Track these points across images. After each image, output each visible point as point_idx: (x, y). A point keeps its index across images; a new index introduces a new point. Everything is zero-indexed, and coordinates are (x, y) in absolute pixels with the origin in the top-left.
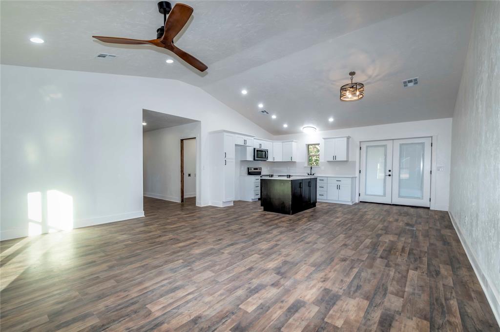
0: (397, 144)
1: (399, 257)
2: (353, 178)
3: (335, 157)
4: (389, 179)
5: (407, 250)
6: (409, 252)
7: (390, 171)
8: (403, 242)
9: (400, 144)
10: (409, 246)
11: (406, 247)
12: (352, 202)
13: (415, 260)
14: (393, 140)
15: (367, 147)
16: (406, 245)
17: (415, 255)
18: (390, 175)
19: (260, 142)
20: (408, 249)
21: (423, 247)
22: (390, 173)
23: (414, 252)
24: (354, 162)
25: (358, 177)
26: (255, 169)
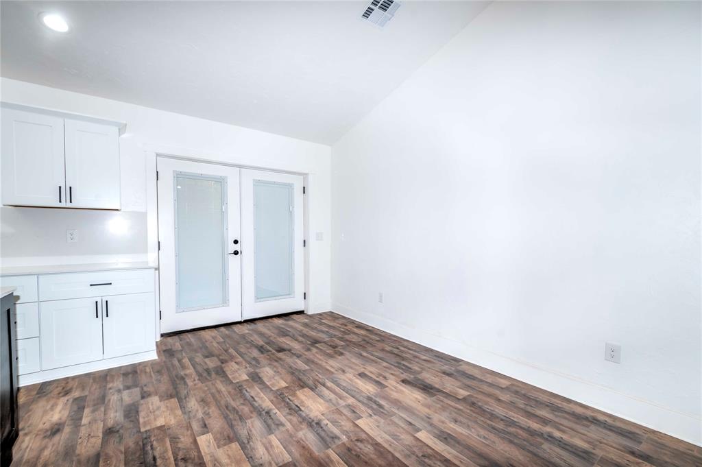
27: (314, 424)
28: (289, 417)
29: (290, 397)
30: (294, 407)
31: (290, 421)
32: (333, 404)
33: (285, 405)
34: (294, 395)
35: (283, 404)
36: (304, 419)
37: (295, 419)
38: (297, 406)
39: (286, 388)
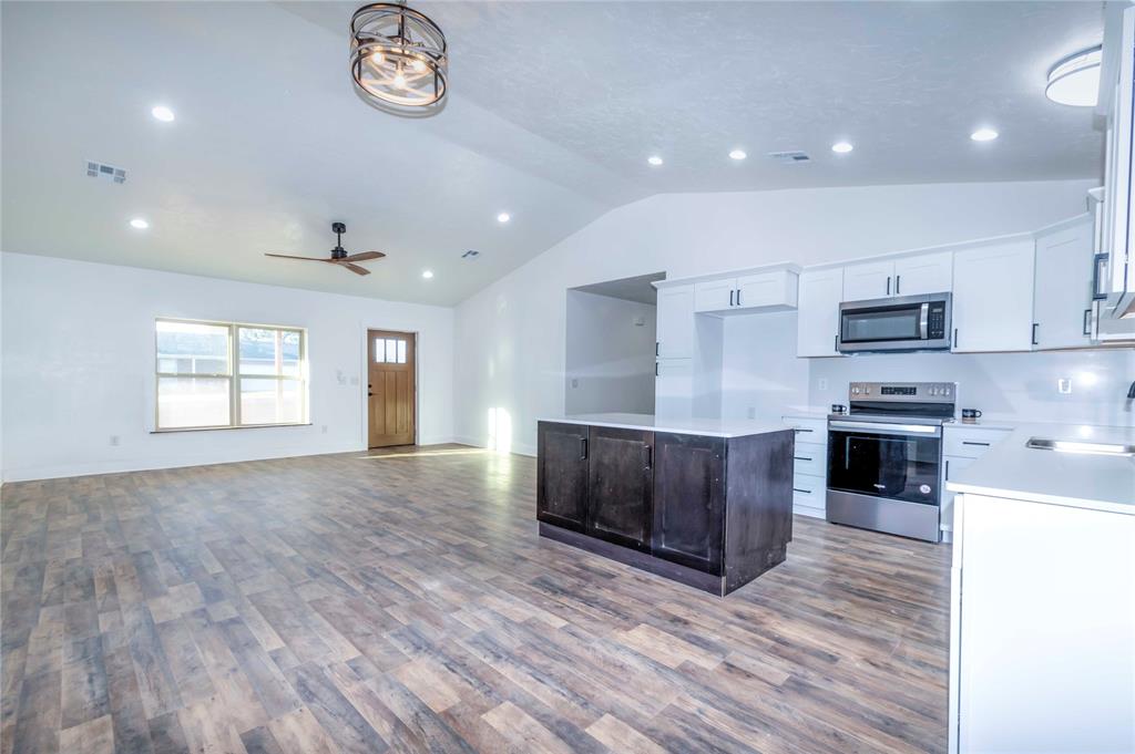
1: (112, 567)
5: (100, 590)
6: (93, 585)
8: (123, 607)
10: (99, 603)
11: (107, 593)
13: (73, 576)
16: (110, 599)
17: (77, 586)
20: (97, 592)
21: (52, 620)
23: (79, 593)
27: (425, 648)
28: (462, 653)
29: (470, 687)
30: (458, 669)
31: (459, 648)
32: (388, 680)
33: (475, 671)
34: (463, 693)
35: (479, 672)
36: (439, 652)
37: (453, 651)
38: (453, 671)
39: (484, 710)
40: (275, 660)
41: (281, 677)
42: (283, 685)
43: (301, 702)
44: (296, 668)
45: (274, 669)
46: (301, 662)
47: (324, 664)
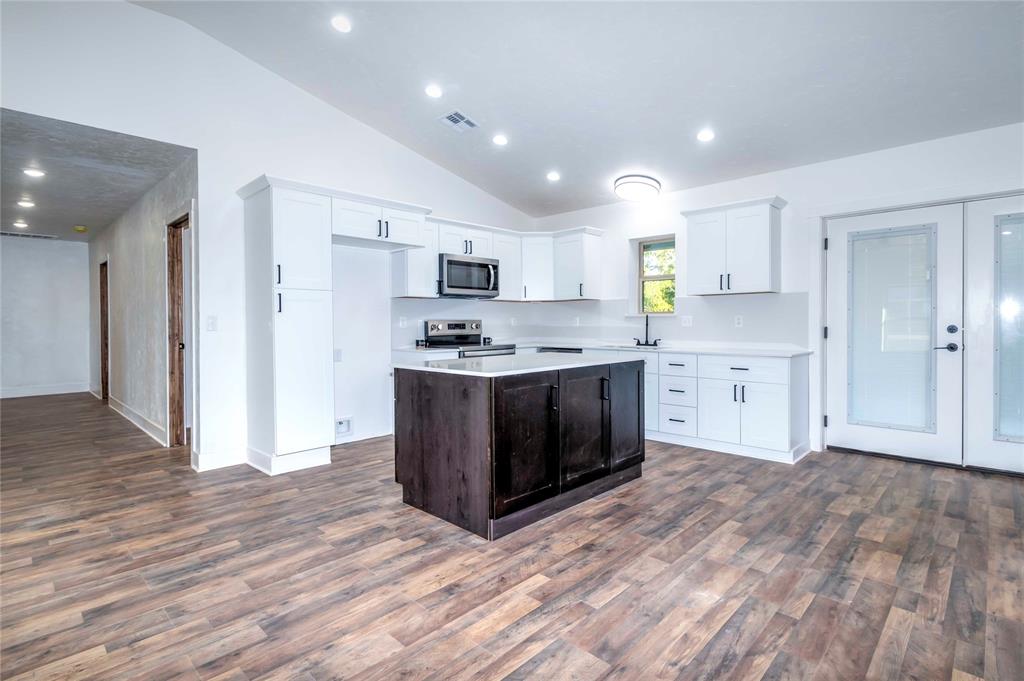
0: (982, 218)
2: (798, 360)
3: (725, 280)
4: (947, 362)
7: (952, 329)
9: (996, 217)
12: (796, 454)
14: (964, 201)
15: (855, 238)
18: (952, 348)
19: (470, 234)
22: (955, 338)
24: (801, 299)
25: (818, 352)
26: (451, 326)
40: (981, 664)
41: (989, 645)
42: (992, 637)
43: (988, 618)
44: (966, 641)
45: (991, 656)
46: (955, 641)
47: (935, 626)
